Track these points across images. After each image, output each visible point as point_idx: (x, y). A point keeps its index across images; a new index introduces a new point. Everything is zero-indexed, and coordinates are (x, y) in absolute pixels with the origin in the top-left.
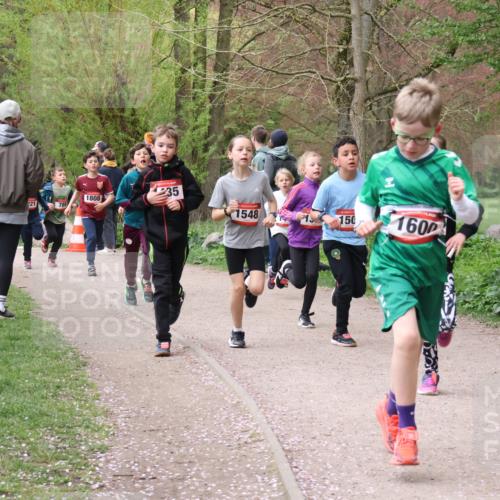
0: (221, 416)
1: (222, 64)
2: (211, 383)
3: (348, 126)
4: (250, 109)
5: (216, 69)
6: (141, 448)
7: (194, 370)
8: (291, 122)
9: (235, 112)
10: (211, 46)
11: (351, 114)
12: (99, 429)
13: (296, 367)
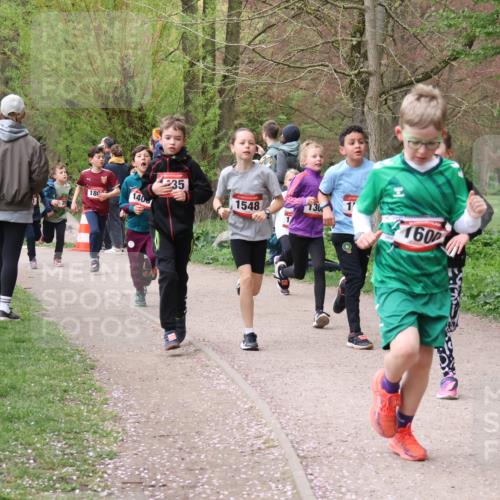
0: (233, 421)
1: (232, 58)
2: (223, 387)
3: (363, 121)
4: (261, 104)
5: (225, 62)
6: (150, 455)
7: (205, 374)
8: (304, 117)
9: (245, 107)
10: (221, 39)
11: (366, 109)
12: (108, 435)
13: (311, 371)
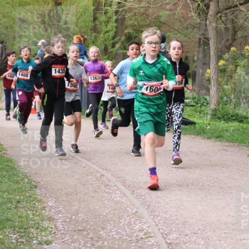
0: (125, 221)
2: (118, 199)
3: (206, 30)
4: (142, 20)
6: (72, 242)
7: (107, 190)
8: (169, 28)
9: (132, 22)
11: (208, 23)
12: (46, 229)
13: (174, 188)
